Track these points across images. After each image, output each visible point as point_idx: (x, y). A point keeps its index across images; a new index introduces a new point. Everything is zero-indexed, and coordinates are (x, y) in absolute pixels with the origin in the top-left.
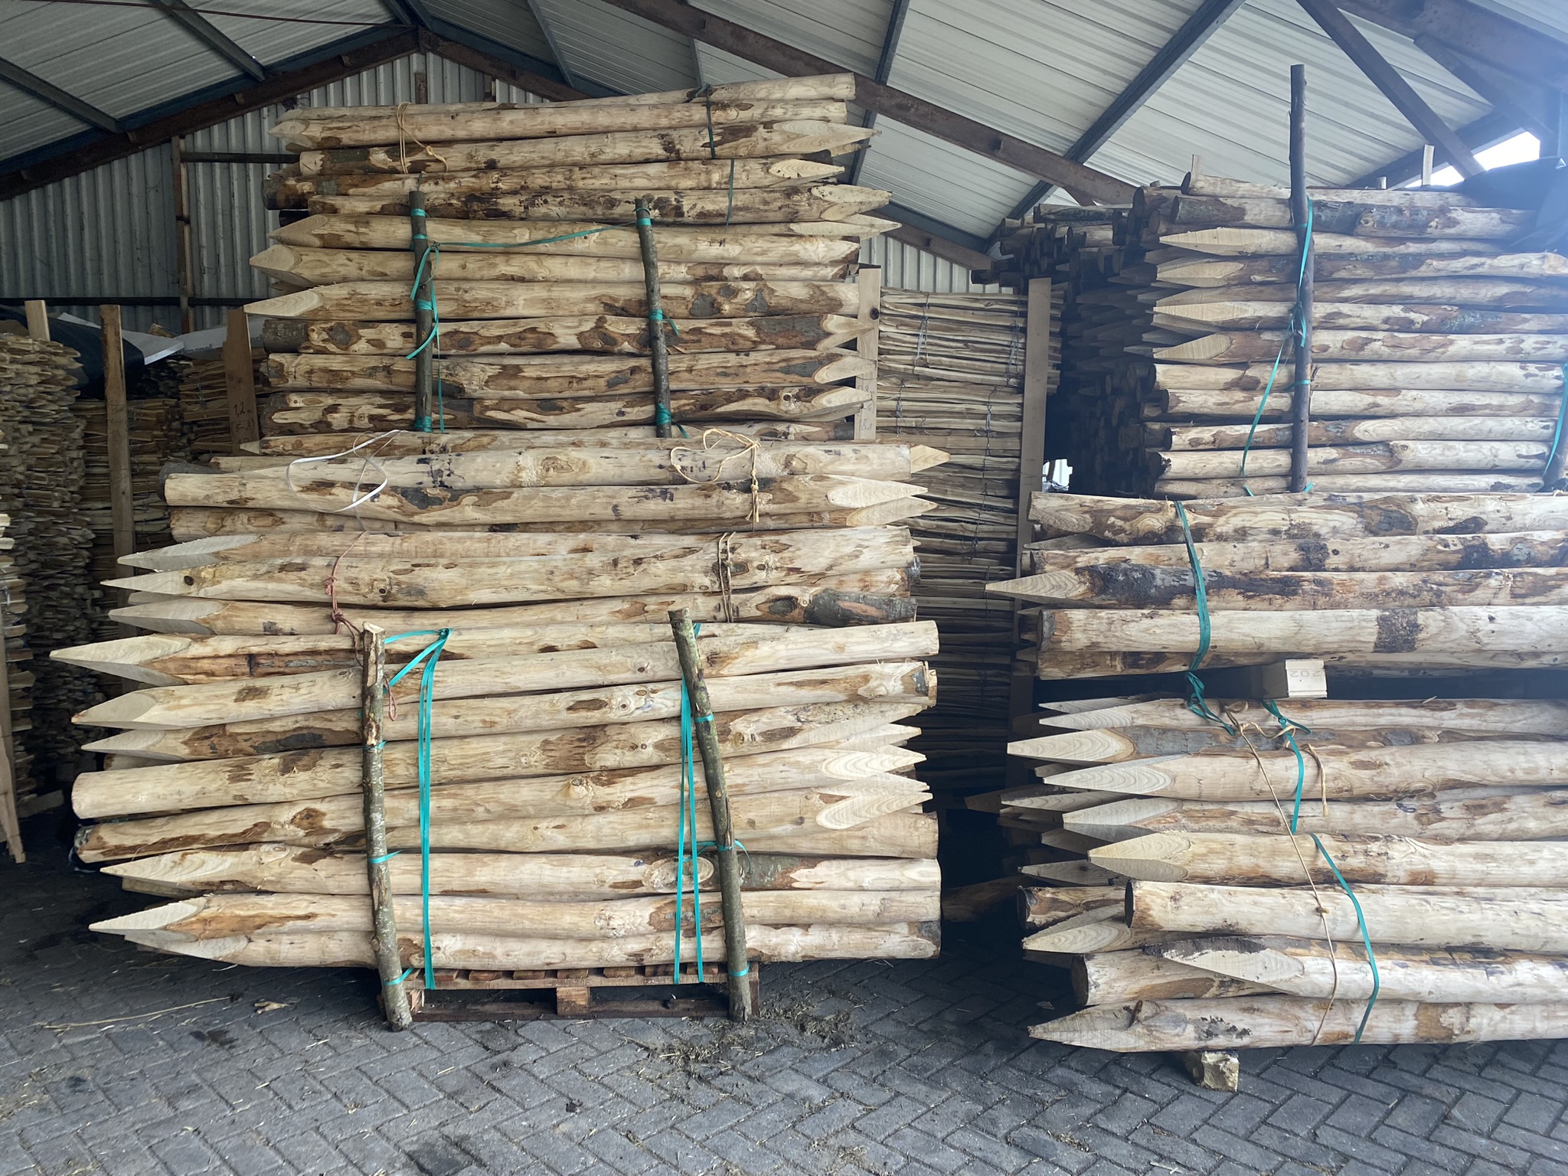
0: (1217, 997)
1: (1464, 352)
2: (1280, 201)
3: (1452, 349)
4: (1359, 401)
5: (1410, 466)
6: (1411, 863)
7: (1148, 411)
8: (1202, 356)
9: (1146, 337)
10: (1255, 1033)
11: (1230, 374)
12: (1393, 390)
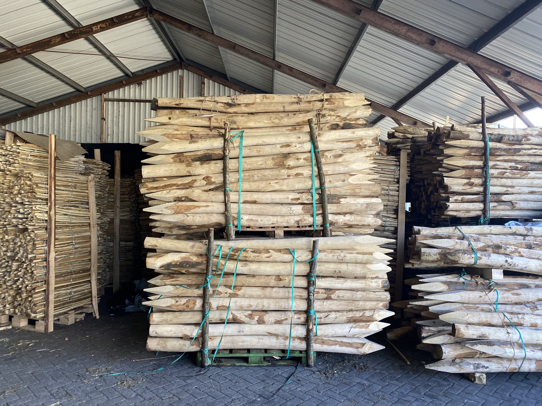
0: (478, 358)
1: (533, 176)
2: (479, 133)
3: (529, 175)
4: (503, 190)
5: (518, 208)
6: (530, 321)
7: (441, 191)
8: (457, 176)
9: (440, 169)
10: (490, 367)
11: (466, 181)
12: (512, 187)
